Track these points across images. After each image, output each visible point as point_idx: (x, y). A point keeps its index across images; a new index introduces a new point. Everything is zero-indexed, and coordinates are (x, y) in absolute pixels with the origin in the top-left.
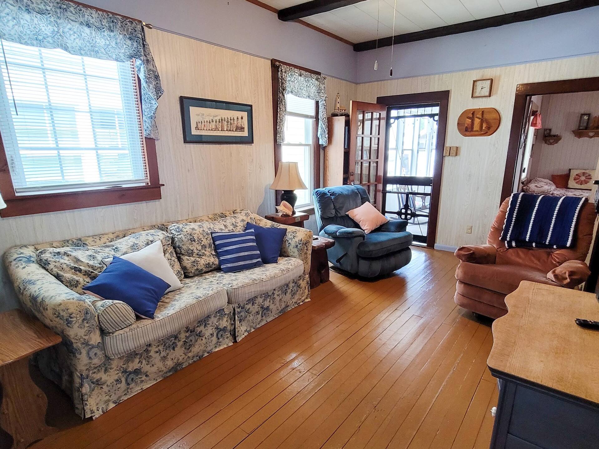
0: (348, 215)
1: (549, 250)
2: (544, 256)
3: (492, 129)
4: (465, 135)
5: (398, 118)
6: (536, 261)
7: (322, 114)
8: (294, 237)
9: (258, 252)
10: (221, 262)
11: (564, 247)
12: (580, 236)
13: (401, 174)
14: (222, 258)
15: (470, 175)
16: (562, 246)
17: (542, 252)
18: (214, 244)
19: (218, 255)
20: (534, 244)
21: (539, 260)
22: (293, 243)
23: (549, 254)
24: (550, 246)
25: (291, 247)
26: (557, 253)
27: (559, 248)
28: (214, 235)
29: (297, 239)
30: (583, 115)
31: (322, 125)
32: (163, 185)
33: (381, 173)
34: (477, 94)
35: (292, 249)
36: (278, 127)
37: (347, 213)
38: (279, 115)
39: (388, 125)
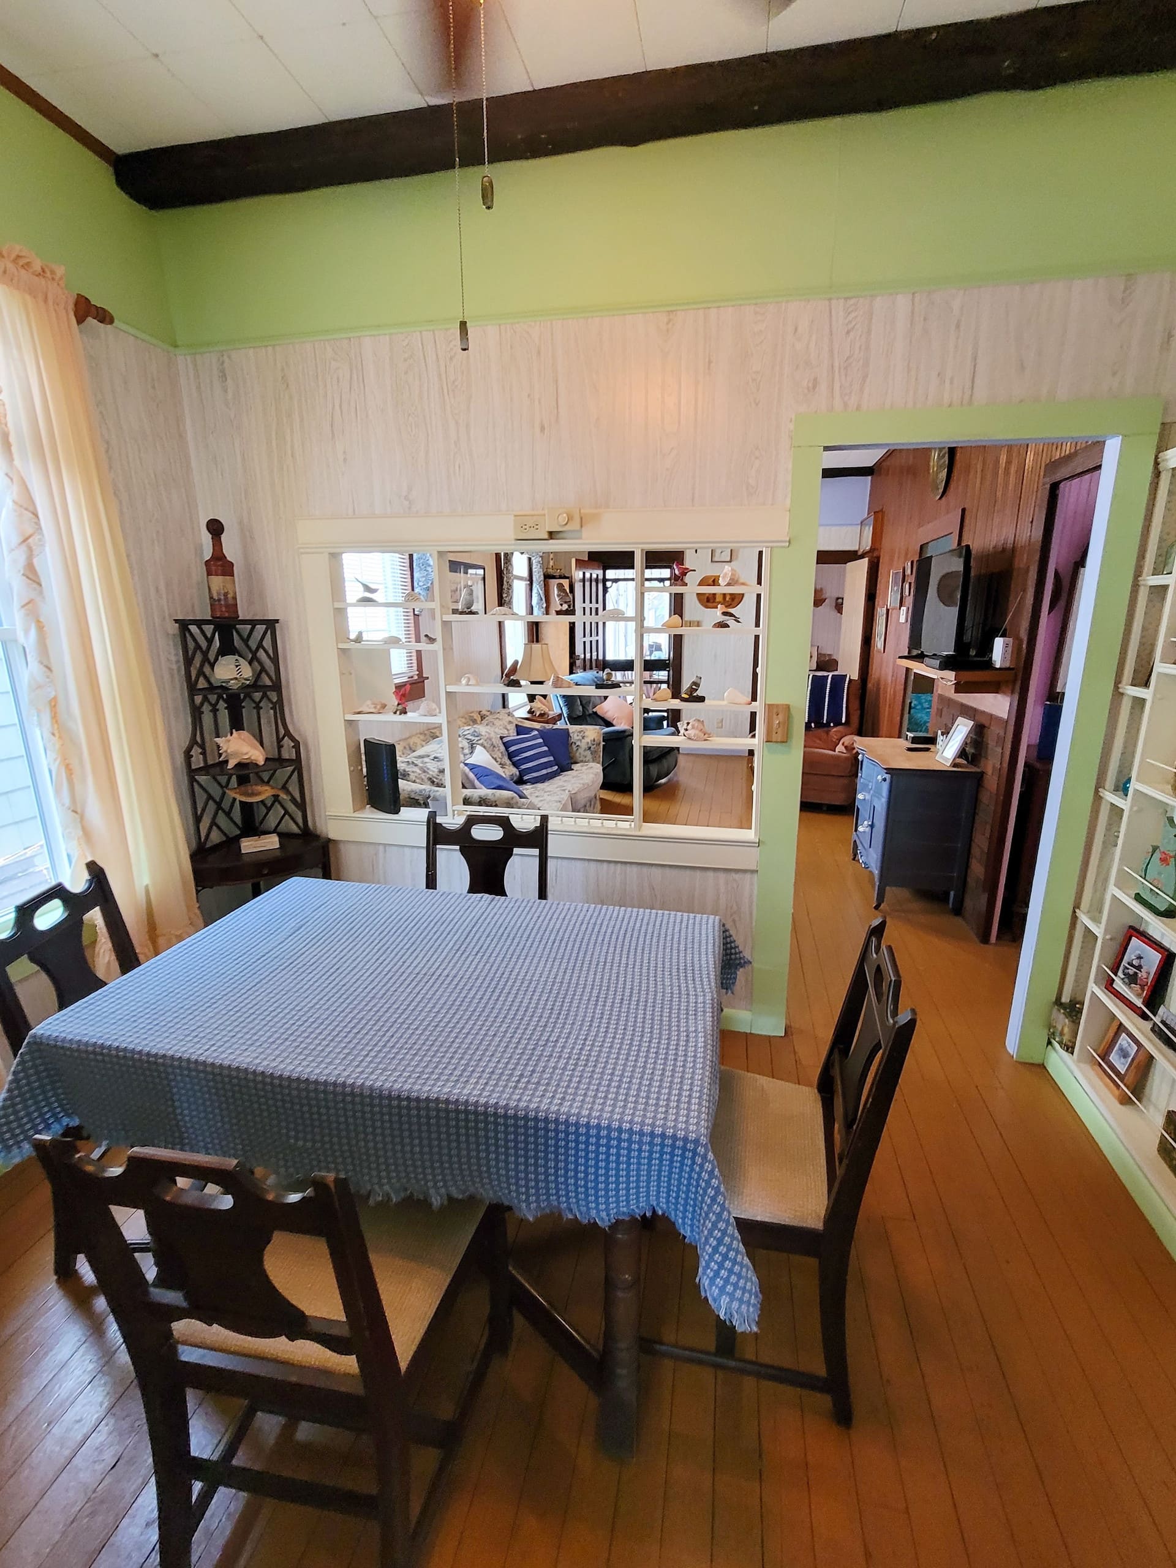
0: (595, 713)
1: (826, 729)
2: (824, 735)
3: (736, 601)
4: (707, 607)
5: (616, 581)
6: (818, 741)
7: (538, 576)
8: (583, 737)
9: (551, 758)
10: (522, 773)
11: (840, 724)
12: (851, 711)
13: (626, 656)
14: (523, 767)
15: (715, 656)
16: (838, 723)
17: (821, 732)
18: (507, 751)
19: (516, 765)
20: (813, 725)
21: (820, 740)
22: (583, 744)
23: (827, 733)
24: (828, 725)
25: (581, 751)
26: (835, 730)
27: (835, 725)
28: (505, 740)
29: (588, 740)
30: (838, 599)
31: (537, 589)
32: (428, 678)
33: (601, 657)
34: (716, 559)
35: (581, 753)
36: (504, 595)
37: (594, 710)
38: (505, 579)
39: (605, 590)
